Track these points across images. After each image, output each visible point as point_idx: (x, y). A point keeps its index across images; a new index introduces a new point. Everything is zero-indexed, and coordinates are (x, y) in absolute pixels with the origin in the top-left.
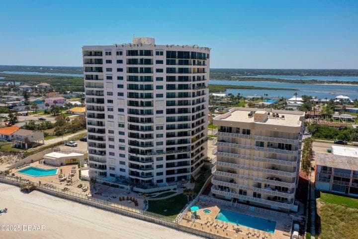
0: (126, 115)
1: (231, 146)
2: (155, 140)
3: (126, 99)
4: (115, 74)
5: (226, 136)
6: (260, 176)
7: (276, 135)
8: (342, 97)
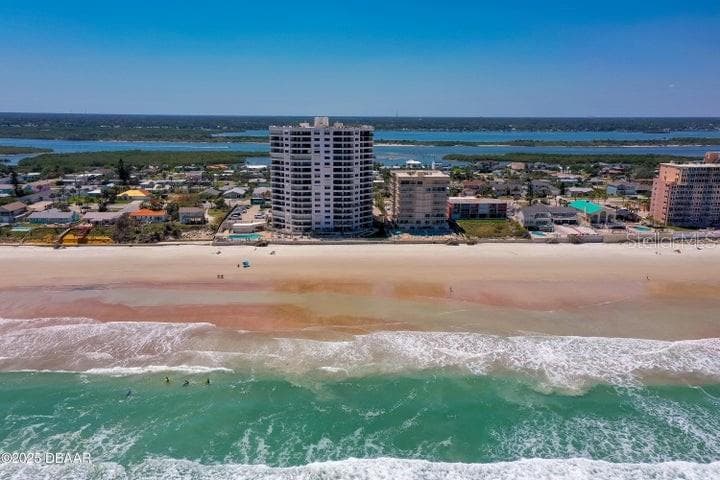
0: (332, 179)
1: (408, 193)
2: (354, 197)
3: (332, 167)
4: (322, 149)
5: (406, 187)
6: (429, 210)
7: (436, 183)
8: (413, 162)
